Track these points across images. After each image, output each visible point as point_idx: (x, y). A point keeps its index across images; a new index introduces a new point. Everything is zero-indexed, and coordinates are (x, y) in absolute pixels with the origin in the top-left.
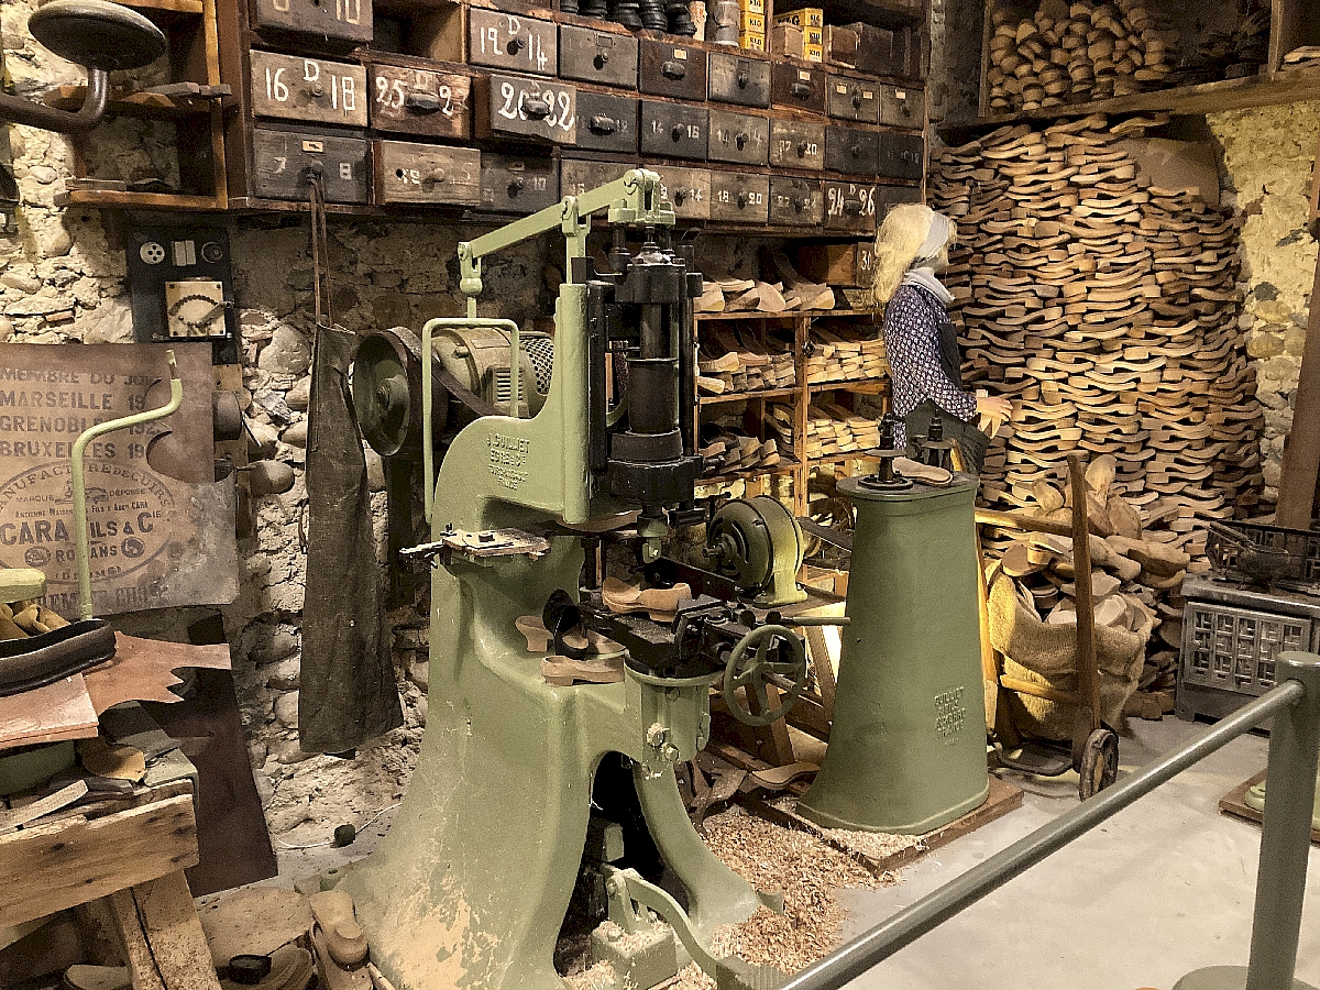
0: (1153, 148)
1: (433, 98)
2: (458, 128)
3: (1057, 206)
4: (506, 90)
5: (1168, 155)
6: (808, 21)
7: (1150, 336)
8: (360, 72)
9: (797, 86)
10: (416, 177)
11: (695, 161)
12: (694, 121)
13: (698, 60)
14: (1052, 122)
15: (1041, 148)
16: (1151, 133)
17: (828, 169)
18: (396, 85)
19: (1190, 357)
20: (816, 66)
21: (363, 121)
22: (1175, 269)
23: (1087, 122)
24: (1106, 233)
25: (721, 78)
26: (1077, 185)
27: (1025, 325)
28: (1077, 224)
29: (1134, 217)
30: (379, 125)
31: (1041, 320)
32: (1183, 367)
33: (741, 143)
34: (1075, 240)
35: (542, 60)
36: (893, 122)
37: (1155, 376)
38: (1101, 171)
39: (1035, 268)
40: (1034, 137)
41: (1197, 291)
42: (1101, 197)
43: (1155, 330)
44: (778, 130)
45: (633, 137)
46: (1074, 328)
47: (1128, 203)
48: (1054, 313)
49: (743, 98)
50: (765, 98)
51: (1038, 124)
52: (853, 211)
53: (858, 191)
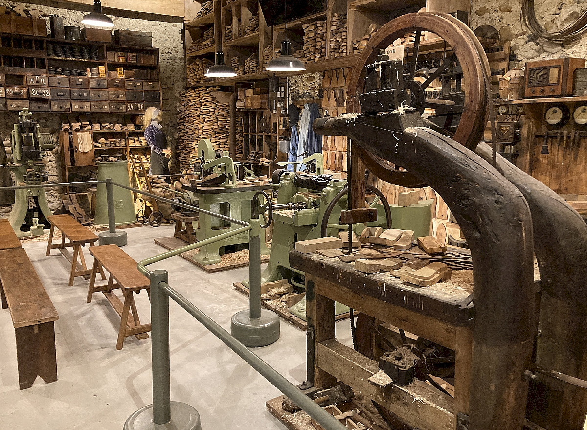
0: (219, 93)
1: (19, 92)
2: (25, 97)
3: (197, 107)
4: (33, 90)
5: (223, 95)
6: (118, 70)
7: (216, 137)
8: (3, 88)
9: (115, 84)
10: (15, 106)
11: (86, 100)
12: (86, 92)
13: (87, 80)
14: (196, 88)
15: (194, 93)
16: (218, 90)
17: (127, 100)
18: (11, 90)
19: (226, 142)
20: (122, 79)
21: (4, 96)
22: (221, 122)
23: (202, 88)
24: (206, 113)
25: (93, 84)
26: (201, 102)
27: (192, 134)
28: (201, 111)
29: (212, 110)
30: (7, 97)
31: (194, 133)
32: (224, 144)
33: (99, 97)
34: (201, 115)
35: (45, 83)
36: (148, 89)
37: (217, 146)
38: (205, 99)
39: (194, 121)
40: (193, 91)
41: (227, 127)
42: (205, 105)
43: (217, 136)
44: (110, 93)
45: (69, 96)
46: (200, 135)
47: (211, 106)
48: (196, 132)
49: (99, 86)
50: (106, 87)
51: (194, 88)
52: (137, 109)
53: (137, 105)
